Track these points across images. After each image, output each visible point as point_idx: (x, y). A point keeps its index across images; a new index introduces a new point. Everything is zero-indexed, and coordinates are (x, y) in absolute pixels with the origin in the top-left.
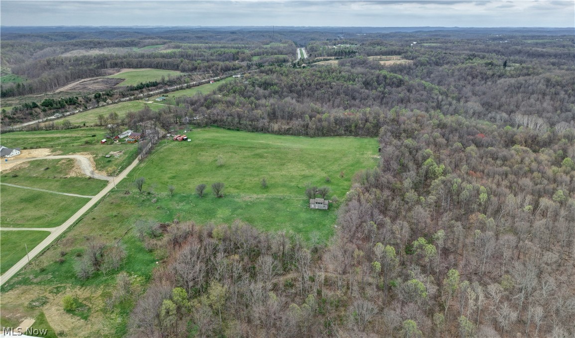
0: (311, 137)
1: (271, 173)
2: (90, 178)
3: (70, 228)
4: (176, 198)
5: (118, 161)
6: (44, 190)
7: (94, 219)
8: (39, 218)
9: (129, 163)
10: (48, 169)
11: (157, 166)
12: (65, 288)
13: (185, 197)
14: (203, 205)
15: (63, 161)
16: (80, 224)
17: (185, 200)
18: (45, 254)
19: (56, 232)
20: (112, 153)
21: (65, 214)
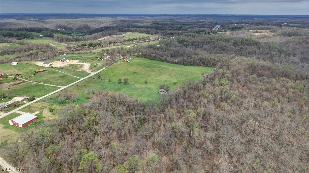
0: (185, 65)
1: (153, 78)
2: (85, 72)
3: (68, 87)
4: (111, 83)
5: (98, 67)
6: (68, 74)
7: (77, 85)
8: (61, 83)
9: (102, 68)
10: (74, 67)
11: (111, 70)
12: (54, 105)
13: (114, 83)
14: (119, 86)
15: (80, 65)
16: (72, 87)
17: (114, 84)
18: (55, 94)
19: (63, 88)
20: (98, 64)
21: (69, 83)
